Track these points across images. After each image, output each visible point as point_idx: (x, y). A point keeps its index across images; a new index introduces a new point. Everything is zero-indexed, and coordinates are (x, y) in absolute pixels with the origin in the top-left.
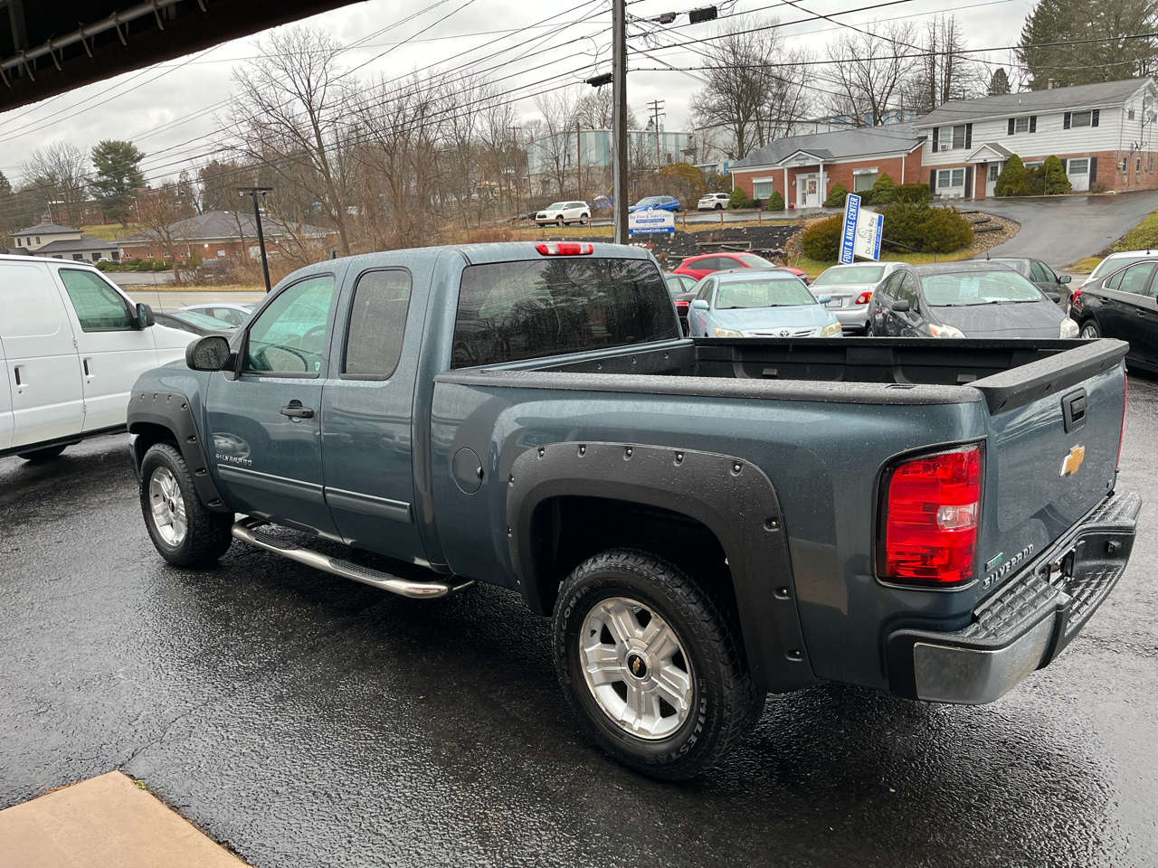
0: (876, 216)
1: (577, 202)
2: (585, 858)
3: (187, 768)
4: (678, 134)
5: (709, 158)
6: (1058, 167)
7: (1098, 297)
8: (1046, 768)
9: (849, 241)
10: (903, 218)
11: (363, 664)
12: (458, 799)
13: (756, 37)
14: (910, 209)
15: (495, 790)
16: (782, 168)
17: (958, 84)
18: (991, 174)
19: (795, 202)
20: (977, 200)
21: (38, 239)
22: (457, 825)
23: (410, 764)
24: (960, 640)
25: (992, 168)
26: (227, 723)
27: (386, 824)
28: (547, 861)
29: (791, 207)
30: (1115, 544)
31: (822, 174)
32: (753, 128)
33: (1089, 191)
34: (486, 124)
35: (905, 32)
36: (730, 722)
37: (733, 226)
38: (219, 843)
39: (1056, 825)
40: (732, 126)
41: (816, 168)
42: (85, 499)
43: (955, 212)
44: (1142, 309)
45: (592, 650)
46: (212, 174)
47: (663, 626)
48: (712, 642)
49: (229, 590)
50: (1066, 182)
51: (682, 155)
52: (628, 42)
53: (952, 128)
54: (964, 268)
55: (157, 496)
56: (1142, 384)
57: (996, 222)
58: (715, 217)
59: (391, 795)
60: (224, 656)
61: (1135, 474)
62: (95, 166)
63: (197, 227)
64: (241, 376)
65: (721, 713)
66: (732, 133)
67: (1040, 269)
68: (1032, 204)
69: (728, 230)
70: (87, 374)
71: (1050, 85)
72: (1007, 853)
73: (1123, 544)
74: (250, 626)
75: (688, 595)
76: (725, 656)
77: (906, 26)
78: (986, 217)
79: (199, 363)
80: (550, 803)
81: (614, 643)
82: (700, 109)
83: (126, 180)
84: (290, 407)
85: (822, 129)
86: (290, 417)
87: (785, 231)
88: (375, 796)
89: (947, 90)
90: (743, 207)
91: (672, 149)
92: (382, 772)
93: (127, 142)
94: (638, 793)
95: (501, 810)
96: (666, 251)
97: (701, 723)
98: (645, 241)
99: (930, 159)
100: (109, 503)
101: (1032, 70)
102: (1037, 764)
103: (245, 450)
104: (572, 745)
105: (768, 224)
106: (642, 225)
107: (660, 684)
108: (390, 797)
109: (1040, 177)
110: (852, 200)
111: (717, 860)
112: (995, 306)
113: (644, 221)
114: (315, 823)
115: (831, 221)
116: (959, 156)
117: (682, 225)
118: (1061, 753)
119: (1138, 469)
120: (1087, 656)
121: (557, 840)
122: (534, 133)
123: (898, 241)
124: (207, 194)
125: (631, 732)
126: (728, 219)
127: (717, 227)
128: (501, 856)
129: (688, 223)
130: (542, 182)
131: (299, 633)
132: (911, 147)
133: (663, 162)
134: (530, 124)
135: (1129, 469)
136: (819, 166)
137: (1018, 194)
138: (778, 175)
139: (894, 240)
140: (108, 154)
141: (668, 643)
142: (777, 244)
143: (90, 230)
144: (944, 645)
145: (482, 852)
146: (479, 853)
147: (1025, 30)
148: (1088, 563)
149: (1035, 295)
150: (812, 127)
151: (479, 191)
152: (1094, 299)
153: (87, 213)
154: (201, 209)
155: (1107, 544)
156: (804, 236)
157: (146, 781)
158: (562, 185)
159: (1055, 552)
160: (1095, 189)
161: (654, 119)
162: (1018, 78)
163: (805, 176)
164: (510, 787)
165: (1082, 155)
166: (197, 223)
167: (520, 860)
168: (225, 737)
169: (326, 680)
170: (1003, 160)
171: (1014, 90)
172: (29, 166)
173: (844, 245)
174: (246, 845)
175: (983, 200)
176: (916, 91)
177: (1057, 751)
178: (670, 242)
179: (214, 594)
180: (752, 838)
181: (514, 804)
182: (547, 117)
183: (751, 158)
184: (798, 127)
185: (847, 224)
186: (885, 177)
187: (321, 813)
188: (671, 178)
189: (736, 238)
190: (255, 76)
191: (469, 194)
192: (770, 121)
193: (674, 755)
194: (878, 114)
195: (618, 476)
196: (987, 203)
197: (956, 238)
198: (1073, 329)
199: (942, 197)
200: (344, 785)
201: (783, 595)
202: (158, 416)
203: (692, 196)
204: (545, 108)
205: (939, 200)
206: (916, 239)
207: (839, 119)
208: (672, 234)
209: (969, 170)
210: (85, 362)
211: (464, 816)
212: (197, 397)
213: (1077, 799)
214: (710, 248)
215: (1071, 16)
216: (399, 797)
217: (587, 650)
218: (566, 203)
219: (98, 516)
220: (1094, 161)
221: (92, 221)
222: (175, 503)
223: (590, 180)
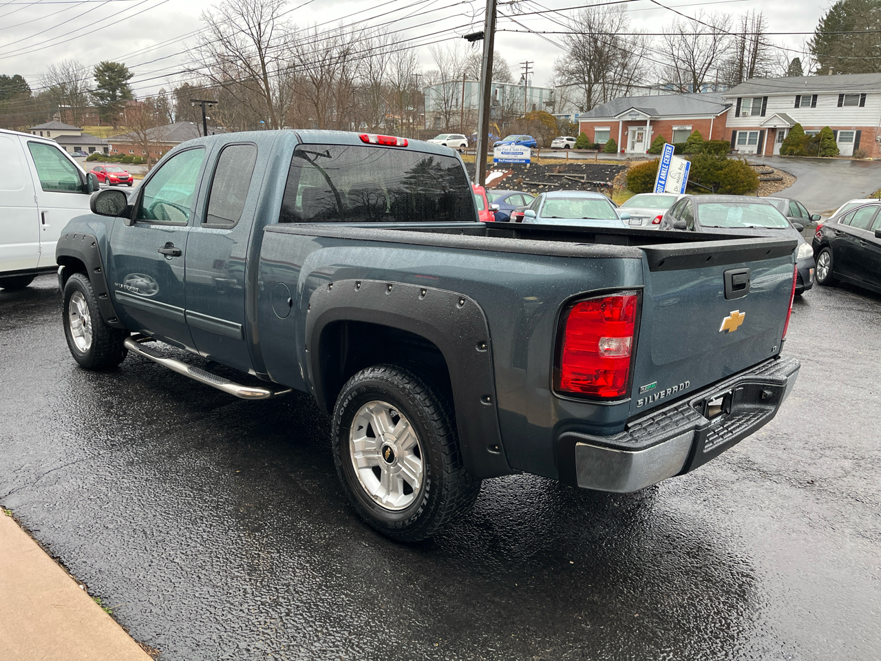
0: (685, 162)
1: (458, 135)
2: (324, 590)
3: (45, 506)
4: (542, 89)
5: (565, 109)
6: (830, 136)
7: (834, 230)
8: (693, 557)
9: (662, 180)
10: (706, 166)
11: (201, 446)
12: (242, 543)
13: (608, 17)
14: (712, 159)
15: (271, 539)
16: (618, 120)
17: (760, 66)
18: (779, 138)
19: (626, 148)
20: (766, 156)
21: (48, 133)
22: (235, 560)
23: (213, 516)
24: (608, 442)
25: (780, 133)
26: (85, 477)
27: (181, 555)
28: (294, 590)
29: (623, 152)
30: (768, 393)
31: (648, 128)
32: (599, 89)
33: (853, 156)
34: (395, 70)
35: (723, 22)
36: (447, 499)
37: (575, 162)
38: (53, 558)
39: (689, 598)
40: (583, 86)
41: (644, 123)
42: (33, 318)
43: (746, 164)
44: (864, 240)
45: (358, 442)
46: (184, 93)
47: (407, 425)
48: (438, 436)
49: (118, 387)
50: (835, 148)
51: (544, 106)
52: (498, 8)
53: (752, 99)
54: (733, 200)
55: (75, 314)
56: (859, 298)
57: (778, 174)
58: (563, 155)
59: (192, 536)
60: (99, 431)
61: (831, 360)
62: (95, 80)
63: (168, 133)
64: (135, 223)
65: (440, 491)
66: (583, 91)
67: (796, 207)
68: (808, 163)
69: (571, 165)
70: (43, 223)
71: (831, 72)
72: (644, 613)
73: (774, 393)
74: (125, 413)
75: (424, 400)
76: (446, 448)
77: (724, 16)
78: (770, 170)
79: (99, 208)
80: (310, 551)
81: (374, 436)
82: (561, 71)
83: (118, 93)
84: (166, 247)
85: (654, 93)
86: (166, 255)
87: (614, 169)
88: (180, 535)
89: (752, 69)
90: (587, 148)
91: (536, 100)
92: (191, 520)
93: (121, 64)
94: (379, 549)
95: (272, 553)
96: (522, 178)
97: (426, 498)
98: (507, 169)
99: (733, 122)
100: (51, 321)
101: (821, 60)
102: (688, 553)
103: (155, 288)
104: (340, 513)
105: (602, 163)
106: (505, 156)
107: (403, 469)
108: (190, 538)
109: (816, 142)
110: (668, 149)
111: (423, 599)
112: (752, 230)
113: (508, 153)
114: (128, 550)
115: (650, 163)
116: (755, 122)
117: (536, 159)
118: (709, 548)
119: (836, 357)
120: (752, 483)
121: (307, 576)
122: (432, 80)
123: (700, 183)
124: (179, 108)
125: (381, 504)
126: (573, 157)
127: (563, 162)
128: (261, 584)
129: (541, 157)
130: (434, 118)
131: (161, 420)
132: (719, 110)
133: (529, 110)
134: (429, 74)
135: (829, 357)
136: (646, 121)
137: (798, 154)
138: (614, 126)
139: (697, 182)
140: (106, 72)
141: (410, 437)
142: (608, 179)
143: (89, 129)
144: (597, 445)
145: (248, 580)
146: (245, 580)
147: (817, 29)
148: (746, 406)
149: (784, 224)
150: (646, 92)
151: (387, 121)
152: (831, 231)
153: (87, 116)
154: (174, 119)
155: (762, 392)
156: (628, 174)
157: (13, 512)
158: (448, 121)
159: (713, 392)
160: (857, 155)
161: (525, 75)
162: (810, 65)
163: (635, 128)
164: (284, 538)
165: (850, 128)
166: (168, 129)
167: (274, 588)
168: (81, 486)
169: (170, 454)
170: (789, 127)
171: (805, 74)
172: (46, 77)
173: (658, 183)
174: (72, 561)
175: (771, 157)
176: (729, 68)
177: (706, 546)
178: (526, 171)
179: (106, 389)
180: (454, 586)
181: (283, 550)
182: (440, 67)
183: (596, 111)
184: (634, 90)
185: (662, 167)
186: (696, 133)
187: (135, 544)
188: (532, 122)
189: (576, 171)
190: (218, 18)
191: (377, 124)
192: (613, 84)
193: (407, 522)
194: (697, 85)
195: (380, 306)
196: (774, 159)
197: (745, 184)
198: (808, 252)
199: (739, 152)
200: (158, 526)
201: (487, 401)
202: (75, 251)
203: (548, 137)
204: (439, 61)
205: (737, 155)
206: (715, 183)
207: (668, 87)
208: (528, 165)
209: (762, 133)
210: (43, 214)
211: (242, 555)
212: (104, 239)
213: (712, 581)
214: (556, 178)
215: (853, 20)
216: (198, 538)
217: (355, 441)
218: (450, 135)
219: (39, 330)
220: (859, 134)
221: (91, 123)
222: (86, 320)
223: (470, 118)
